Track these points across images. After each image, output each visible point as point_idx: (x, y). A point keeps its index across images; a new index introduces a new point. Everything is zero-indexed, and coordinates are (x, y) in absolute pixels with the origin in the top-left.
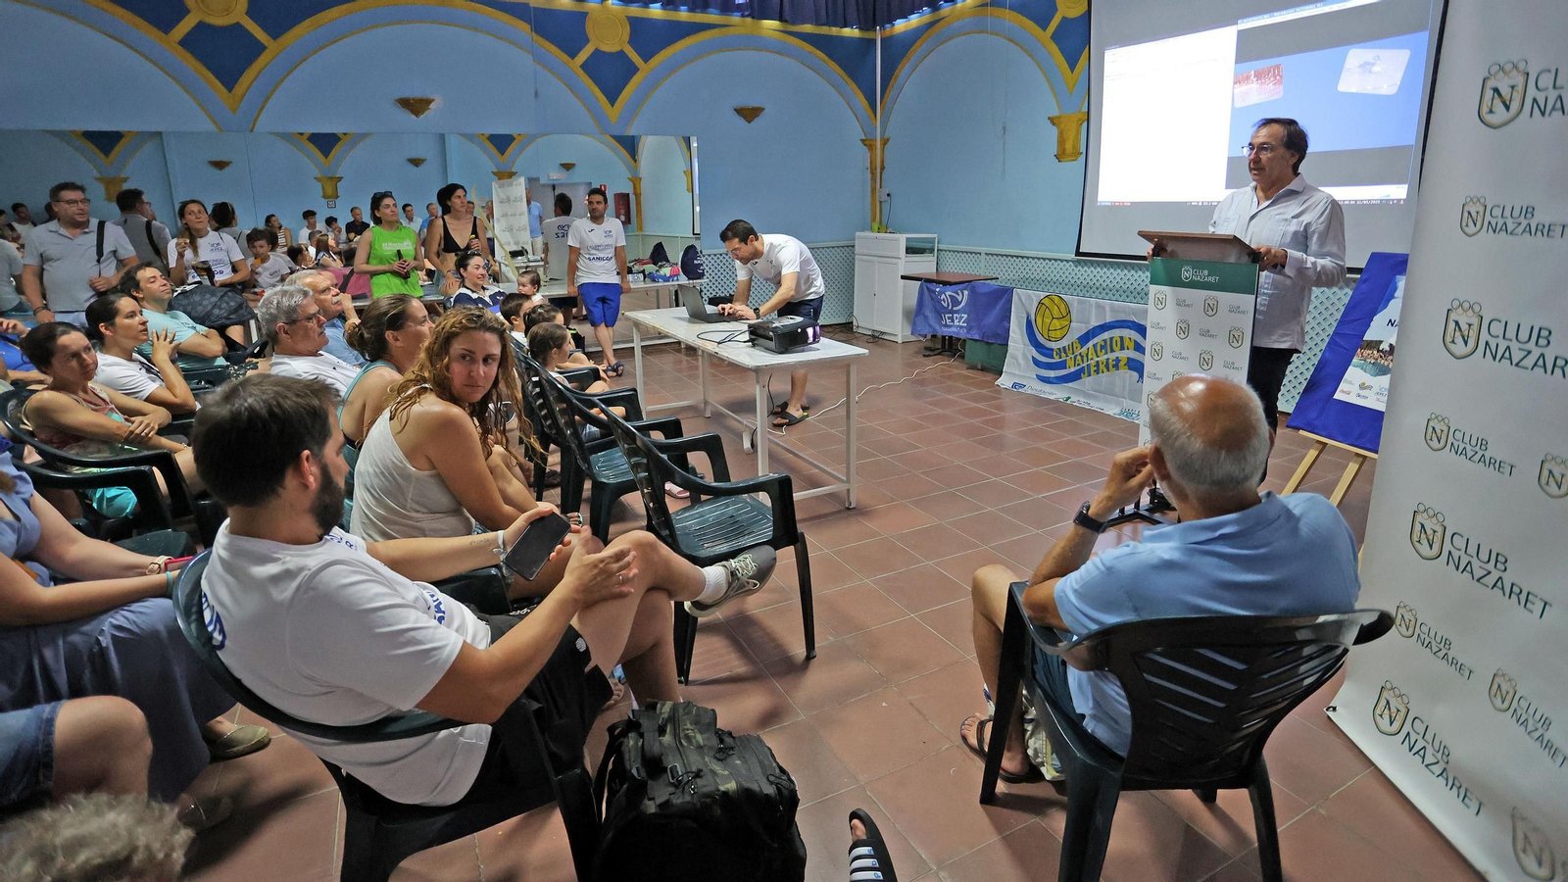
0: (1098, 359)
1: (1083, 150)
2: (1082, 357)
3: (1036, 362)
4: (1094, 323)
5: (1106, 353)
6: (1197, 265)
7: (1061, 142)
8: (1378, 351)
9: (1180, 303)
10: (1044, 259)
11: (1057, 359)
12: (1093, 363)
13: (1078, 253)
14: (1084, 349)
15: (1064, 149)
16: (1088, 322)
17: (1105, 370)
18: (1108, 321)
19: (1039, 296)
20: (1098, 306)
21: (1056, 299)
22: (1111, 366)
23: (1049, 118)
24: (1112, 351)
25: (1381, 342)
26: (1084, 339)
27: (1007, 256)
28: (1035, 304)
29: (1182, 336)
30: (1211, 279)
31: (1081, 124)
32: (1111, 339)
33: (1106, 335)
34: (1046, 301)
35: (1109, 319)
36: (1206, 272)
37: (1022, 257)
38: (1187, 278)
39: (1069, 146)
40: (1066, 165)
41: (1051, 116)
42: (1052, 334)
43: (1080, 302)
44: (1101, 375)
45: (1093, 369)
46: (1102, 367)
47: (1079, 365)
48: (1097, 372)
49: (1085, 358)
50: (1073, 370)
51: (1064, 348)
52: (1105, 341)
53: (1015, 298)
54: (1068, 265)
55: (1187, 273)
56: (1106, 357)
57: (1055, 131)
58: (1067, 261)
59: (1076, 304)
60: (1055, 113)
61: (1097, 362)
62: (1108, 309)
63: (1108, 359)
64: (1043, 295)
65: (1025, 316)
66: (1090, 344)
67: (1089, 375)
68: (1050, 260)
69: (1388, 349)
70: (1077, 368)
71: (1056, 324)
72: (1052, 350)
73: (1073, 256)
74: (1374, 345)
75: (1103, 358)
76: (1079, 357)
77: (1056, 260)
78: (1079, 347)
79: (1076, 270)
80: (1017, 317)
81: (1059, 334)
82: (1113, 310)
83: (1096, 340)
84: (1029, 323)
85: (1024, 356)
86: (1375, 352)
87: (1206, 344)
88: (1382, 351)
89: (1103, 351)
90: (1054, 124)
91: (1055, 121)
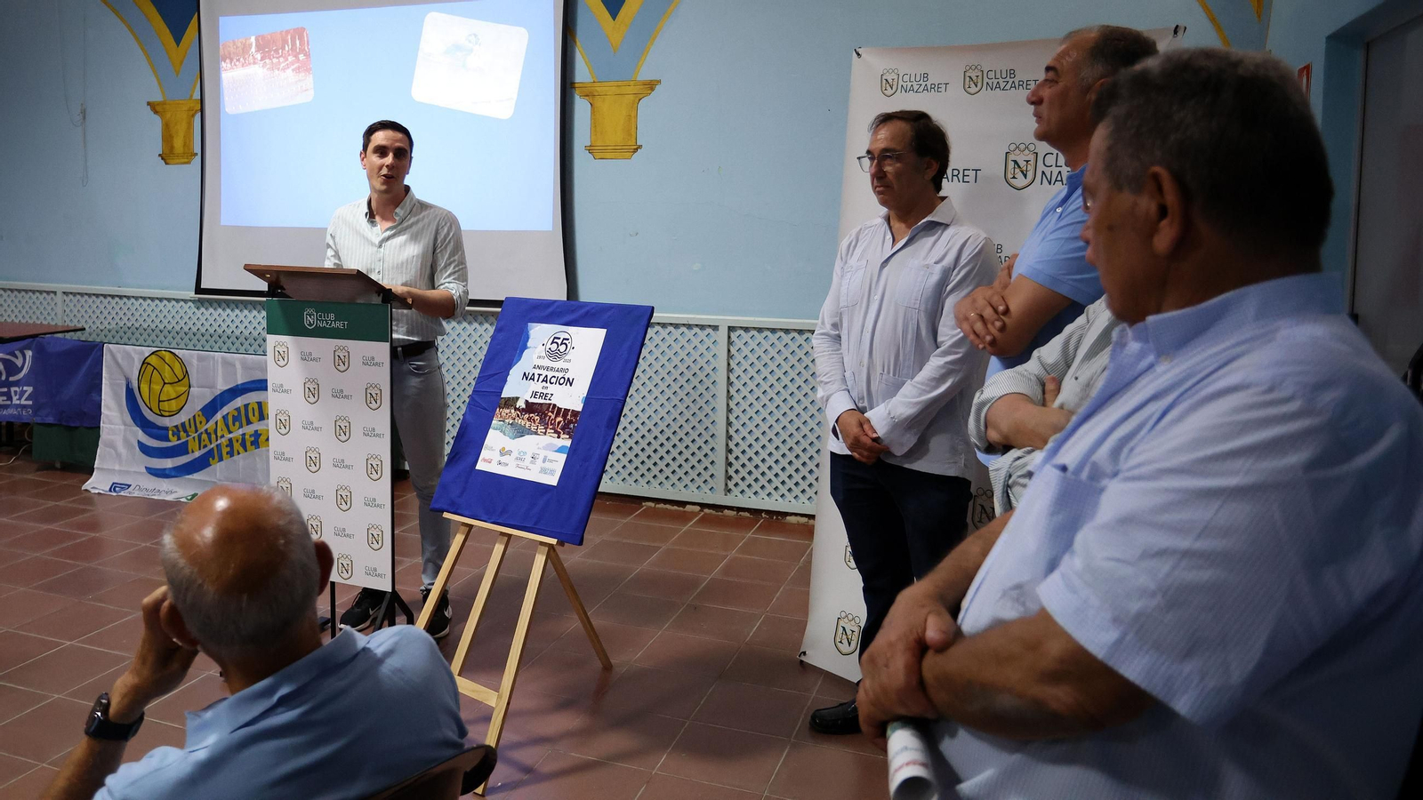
0: (231, 436)
1: (198, 149)
2: (209, 435)
3: (145, 449)
4: (222, 386)
5: (241, 426)
6: (322, 306)
7: (167, 138)
8: (516, 409)
9: (306, 357)
10: (152, 299)
11: (174, 442)
12: (224, 441)
13: (199, 290)
14: (212, 423)
15: (172, 148)
16: (212, 387)
17: (241, 450)
18: (239, 383)
19: (142, 353)
20: (226, 363)
21: (167, 356)
22: (248, 444)
23: (149, 104)
24: (249, 422)
25: (517, 398)
26: (210, 409)
27: (97, 296)
28: (137, 365)
29: (312, 399)
30: (339, 324)
31: (193, 116)
32: (246, 406)
33: (239, 402)
34: (153, 360)
35: (240, 379)
36: (332, 316)
37: (121, 297)
38: (310, 325)
39: (178, 143)
40: (174, 169)
41: (151, 100)
42: (165, 406)
43: (200, 359)
44: (236, 457)
45: (225, 450)
46: (237, 446)
47: (205, 446)
48: (231, 454)
49: (213, 436)
50: (197, 454)
51: (183, 424)
52: (238, 409)
53: (106, 358)
54: (186, 307)
55: (310, 319)
56: (241, 431)
57: (157, 120)
58: (185, 301)
59: (195, 362)
60: (157, 97)
61: (230, 440)
62: (238, 366)
63: (244, 435)
64: (147, 351)
65: (124, 383)
66: (219, 416)
67: (221, 459)
68: (161, 300)
69: (524, 406)
70: (203, 451)
71: (170, 391)
72: (167, 429)
73: (191, 294)
74: (510, 402)
75: (237, 433)
76: (204, 436)
77: (169, 300)
78: (204, 421)
79: (198, 313)
80: (112, 385)
81: (174, 405)
82: (246, 367)
83: (225, 410)
84: (130, 392)
85: (126, 441)
86: (513, 411)
87: (340, 407)
88: (518, 409)
89: (237, 424)
90: (156, 112)
91: (158, 108)
